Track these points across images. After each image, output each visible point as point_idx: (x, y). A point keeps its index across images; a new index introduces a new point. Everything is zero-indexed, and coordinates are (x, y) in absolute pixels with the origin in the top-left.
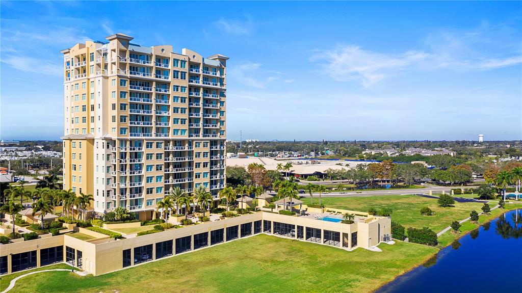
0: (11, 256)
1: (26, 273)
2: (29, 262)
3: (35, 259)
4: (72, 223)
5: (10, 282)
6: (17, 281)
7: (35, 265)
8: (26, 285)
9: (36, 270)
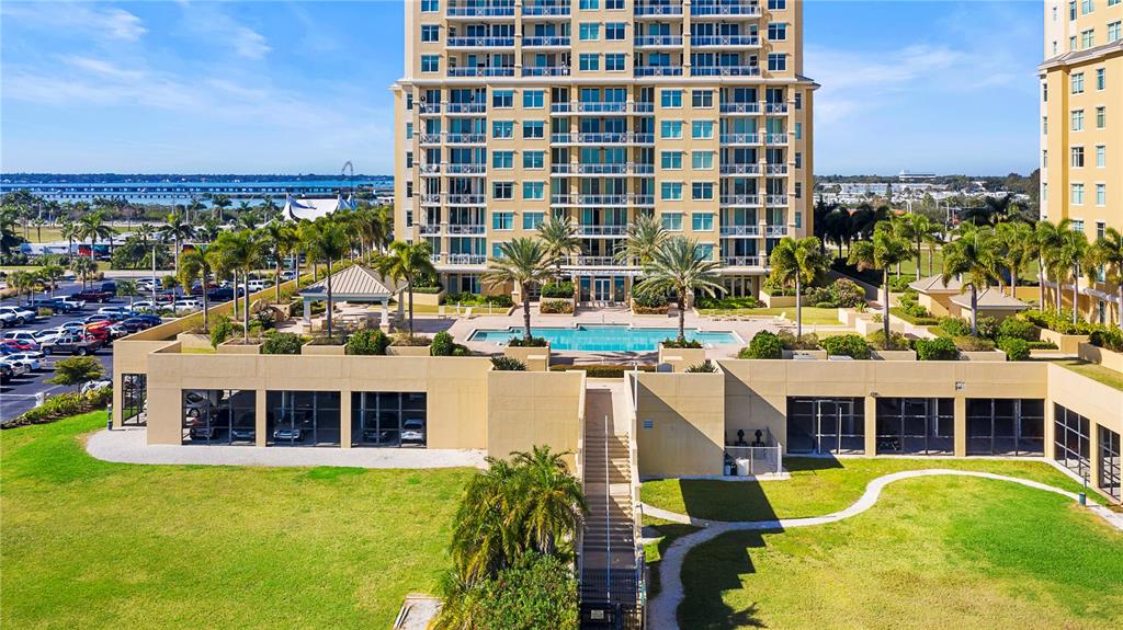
0: (874, 401)
1: (918, 466)
2: (931, 432)
3: (947, 426)
4: (1072, 332)
5: (866, 484)
6: (886, 487)
7: (948, 446)
8: (913, 512)
9: (952, 465)
